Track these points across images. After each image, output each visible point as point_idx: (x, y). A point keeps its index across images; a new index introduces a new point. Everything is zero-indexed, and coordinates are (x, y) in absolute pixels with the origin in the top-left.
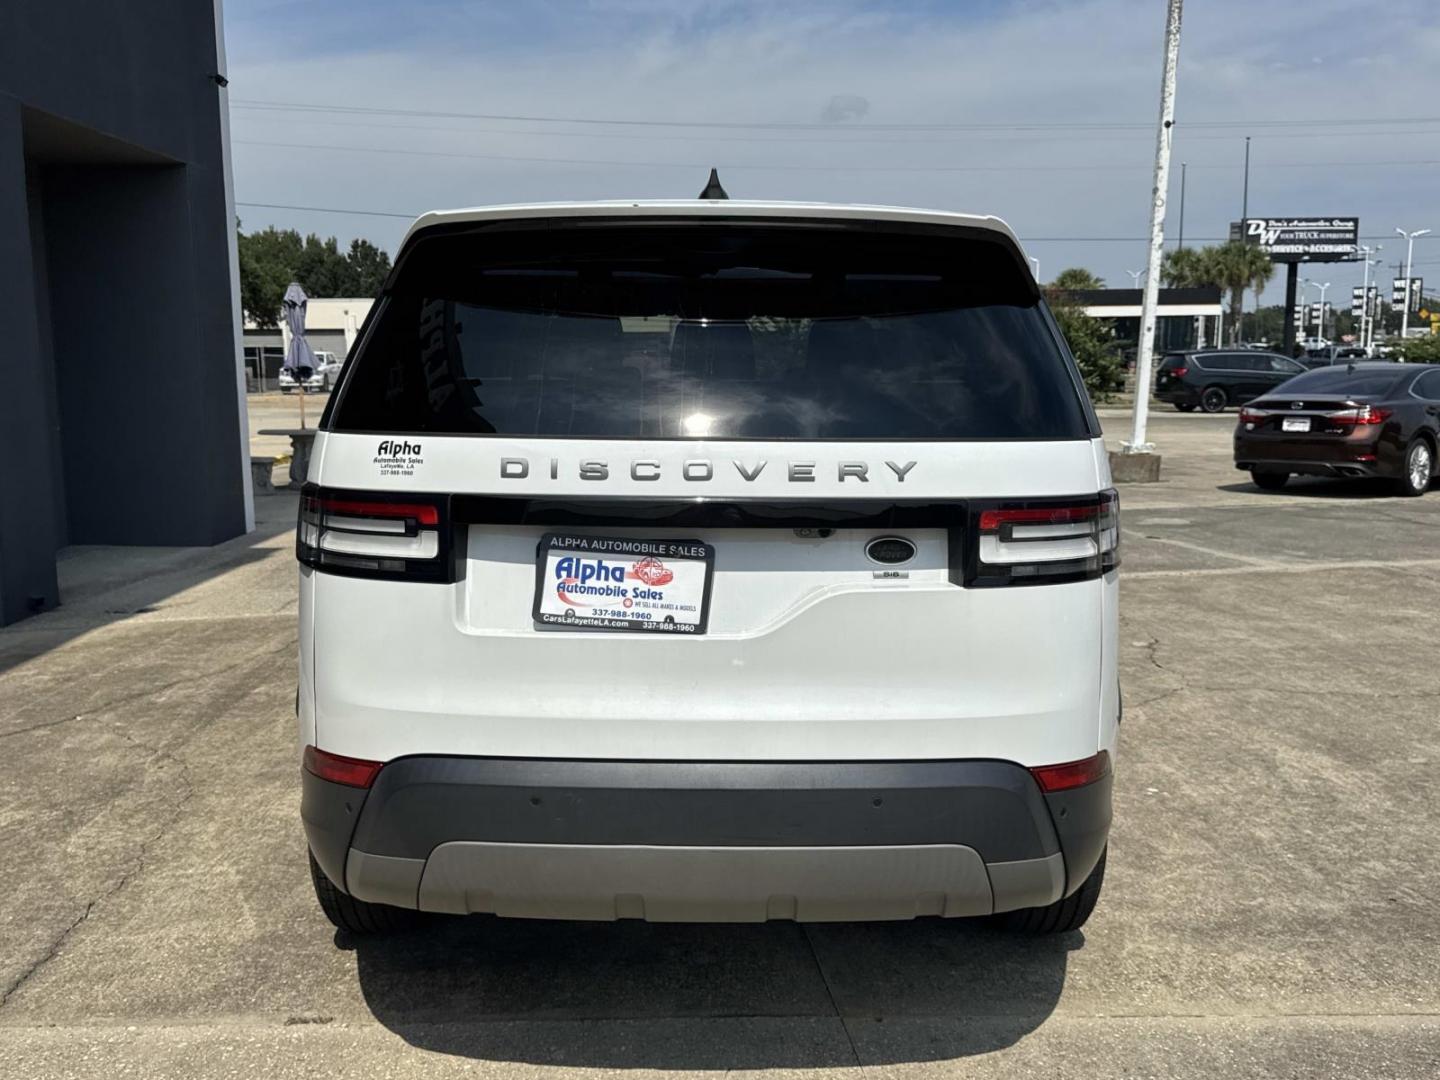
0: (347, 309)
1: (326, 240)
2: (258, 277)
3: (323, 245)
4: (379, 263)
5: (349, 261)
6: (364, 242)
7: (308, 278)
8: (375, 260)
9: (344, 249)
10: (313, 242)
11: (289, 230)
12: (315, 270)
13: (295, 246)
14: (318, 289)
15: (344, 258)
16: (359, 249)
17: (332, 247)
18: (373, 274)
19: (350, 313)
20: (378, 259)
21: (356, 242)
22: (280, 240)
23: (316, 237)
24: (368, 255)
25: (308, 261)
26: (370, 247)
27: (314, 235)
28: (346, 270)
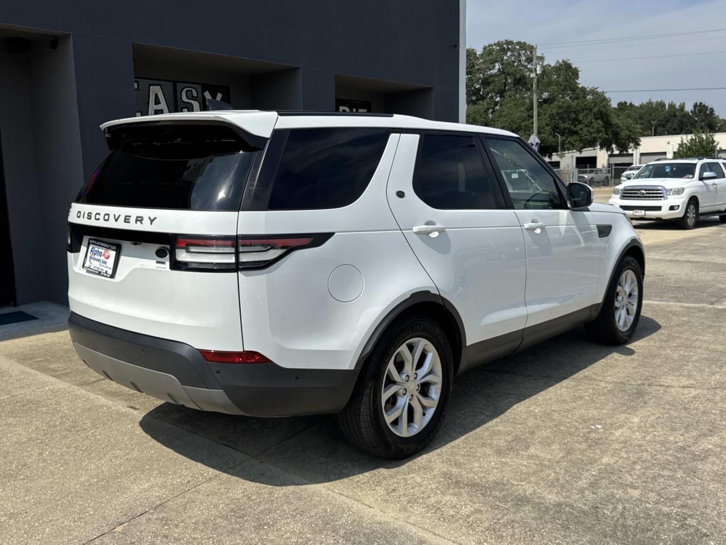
0: (668, 141)
1: (679, 104)
2: (618, 127)
3: (677, 107)
4: (708, 114)
5: (691, 114)
6: (701, 104)
7: (667, 125)
8: (706, 112)
9: (689, 108)
10: (672, 106)
11: (659, 100)
12: (671, 121)
13: (662, 108)
14: (671, 131)
15: (688, 113)
16: (697, 108)
17: (682, 107)
18: (704, 121)
19: (671, 143)
20: (708, 112)
21: (696, 104)
22: (654, 106)
23: (674, 103)
24: (702, 110)
25: (668, 116)
26: (704, 106)
27: (672, 102)
28: (689, 119)
